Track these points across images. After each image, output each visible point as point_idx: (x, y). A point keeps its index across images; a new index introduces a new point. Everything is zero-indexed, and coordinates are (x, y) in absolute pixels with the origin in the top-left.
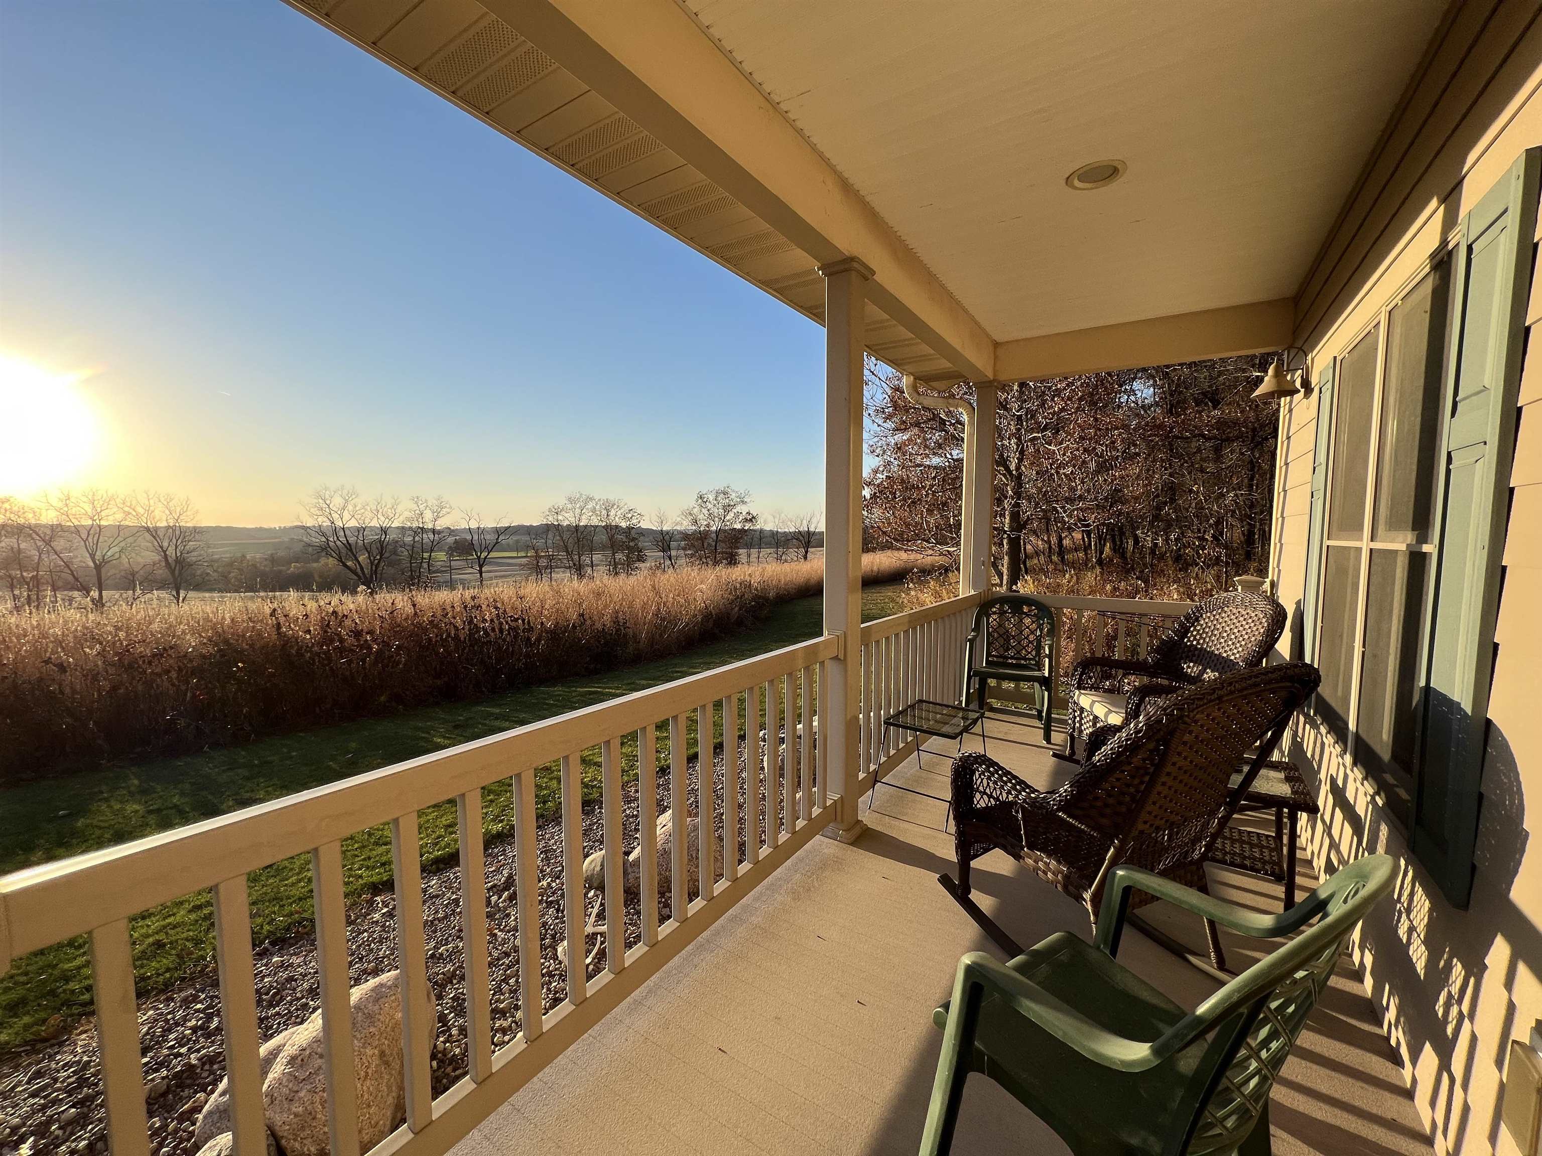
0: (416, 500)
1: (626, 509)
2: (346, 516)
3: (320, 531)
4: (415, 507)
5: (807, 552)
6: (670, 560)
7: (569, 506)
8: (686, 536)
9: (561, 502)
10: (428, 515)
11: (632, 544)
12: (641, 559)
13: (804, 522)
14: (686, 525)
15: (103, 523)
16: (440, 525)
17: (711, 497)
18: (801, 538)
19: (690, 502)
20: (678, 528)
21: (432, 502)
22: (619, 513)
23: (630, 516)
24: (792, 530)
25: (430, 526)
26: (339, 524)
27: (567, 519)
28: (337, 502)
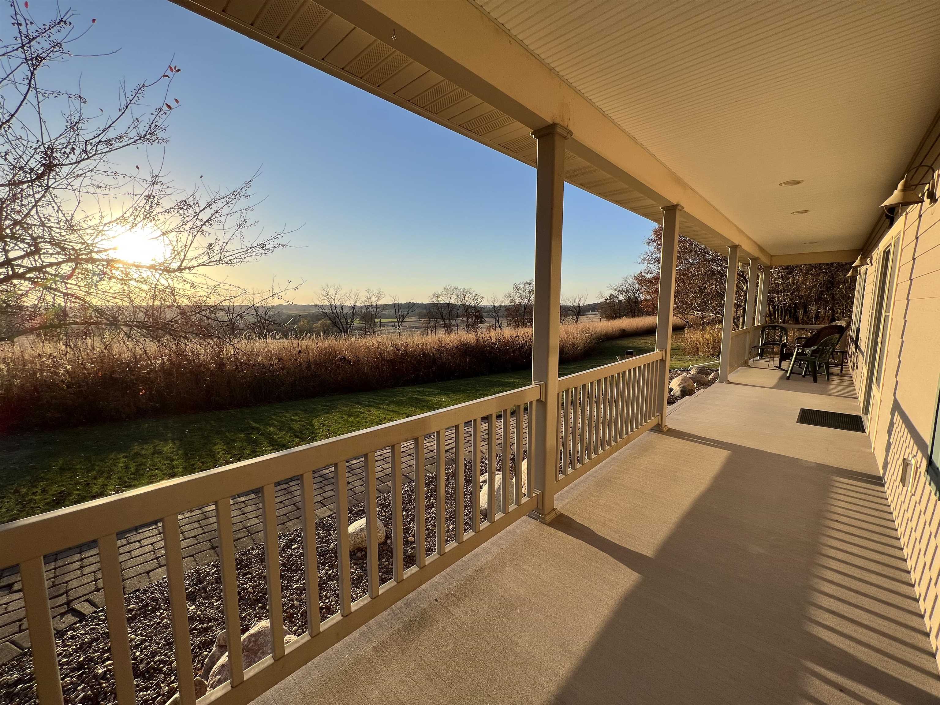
0: (368, 291)
1: (474, 294)
2: (336, 301)
3: (323, 307)
4: (367, 294)
5: (577, 319)
6: (498, 323)
7: (445, 293)
8: (507, 308)
9: (440, 290)
10: (373, 299)
11: (477, 314)
12: (482, 322)
13: (577, 300)
14: (507, 303)
15: (235, 305)
16: (380, 303)
17: (522, 286)
18: (574, 310)
19: (510, 289)
20: (503, 304)
21: (376, 292)
22: (471, 296)
23: (476, 298)
24: (570, 305)
25: (374, 304)
26: (333, 303)
27: (443, 300)
28: (332, 292)
